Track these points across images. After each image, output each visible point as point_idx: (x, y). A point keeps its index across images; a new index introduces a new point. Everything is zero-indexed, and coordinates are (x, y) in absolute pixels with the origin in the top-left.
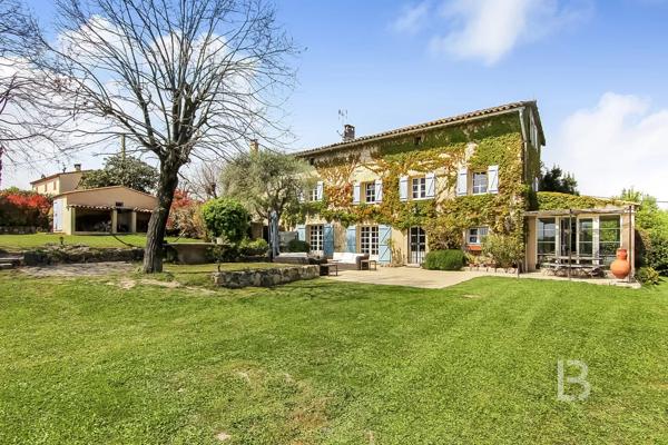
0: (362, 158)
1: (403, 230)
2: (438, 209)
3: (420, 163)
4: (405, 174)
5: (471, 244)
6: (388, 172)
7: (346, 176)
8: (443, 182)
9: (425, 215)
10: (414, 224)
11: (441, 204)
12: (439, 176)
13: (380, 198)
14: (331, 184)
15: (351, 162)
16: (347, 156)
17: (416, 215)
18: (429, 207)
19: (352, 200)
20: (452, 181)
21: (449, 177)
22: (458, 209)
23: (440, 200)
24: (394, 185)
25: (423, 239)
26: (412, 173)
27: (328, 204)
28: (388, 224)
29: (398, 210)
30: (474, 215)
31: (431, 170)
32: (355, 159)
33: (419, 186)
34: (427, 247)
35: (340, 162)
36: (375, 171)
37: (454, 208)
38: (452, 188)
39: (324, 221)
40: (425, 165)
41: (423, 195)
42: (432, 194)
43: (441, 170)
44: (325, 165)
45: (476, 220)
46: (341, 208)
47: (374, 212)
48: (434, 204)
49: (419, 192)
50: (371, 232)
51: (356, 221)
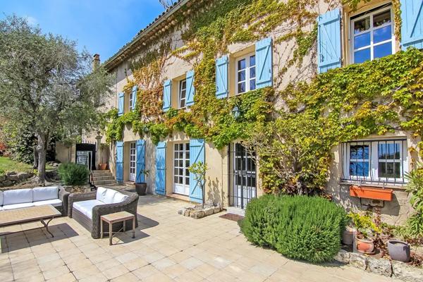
0: (173, 45)
1: (220, 148)
2: (279, 105)
3: (246, 27)
4: (225, 52)
5: (355, 180)
6: (201, 56)
7: (157, 74)
8: (286, 50)
9: (254, 119)
10: (234, 136)
11: (284, 95)
12: (279, 42)
13: (192, 99)
14: (144, 88)
15: (162, 54)
16: (157, 47)
17: (238, 120)
18: (260, 102)
19: (161, 106)
20: (307, 44)
21: (299, 36)
22: (321, 100)
23: (282, 88)
24: (207, 73)
25: (252, 166)
26: (234, 48)
27: (140, 114)
28: (200, 137)
29: (213, 114)
30: (364, 110)
31: (265, 33)
32: (166, 48)
33: (247, 71)
34: (259, 180)
35: (152, 57)
36: (187, 59)
37: (312, 100)
38: (306, 60)
39: (138, 137)
40: (254, 29)
41: (253, 84)
42: (267, 77)
43: (285, 27)
44: (140, 65)
45: (369, 122)
46: (152, 118)
47: (183, 120)
48: (271, 96)
49: (247, 80)
50: (184, 151)
51: (165, 135)
